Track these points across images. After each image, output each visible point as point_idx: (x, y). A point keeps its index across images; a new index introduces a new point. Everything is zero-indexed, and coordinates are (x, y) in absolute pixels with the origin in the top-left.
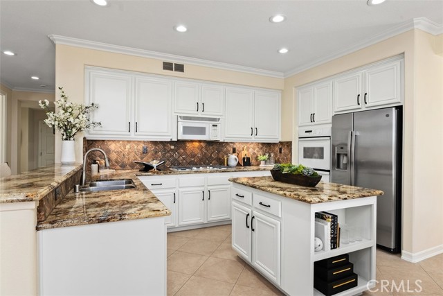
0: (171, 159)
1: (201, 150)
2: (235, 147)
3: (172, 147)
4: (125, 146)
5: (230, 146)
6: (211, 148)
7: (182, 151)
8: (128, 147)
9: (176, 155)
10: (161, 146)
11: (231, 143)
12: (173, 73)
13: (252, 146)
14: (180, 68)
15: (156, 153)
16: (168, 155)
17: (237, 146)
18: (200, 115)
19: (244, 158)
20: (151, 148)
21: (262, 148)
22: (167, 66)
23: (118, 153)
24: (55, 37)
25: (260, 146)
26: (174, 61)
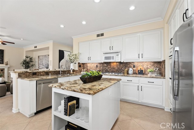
0: (105, 69)
1: (117, 66)
2: (134, 64)
3: (106, 65)
4: (91, 65)
5: (132, 64)
6: (122, 65)
7: (109, 66)
8: (92, 65)
9: (107, 68)
10: (102, 65)
11: (132, 62)
12: (100, 37)
13: (146, 64)
14: (102, 35)
15: (100, 67)
16: (104, 68)
17: (136, 64)
18: (112, 51)
19: (139, 71)
20: (99, 65)
21: (153, 65)
22: (98, 36)
23: (90, 67)
24: (72, 37)
25: (152, 64)
26: (100, 33)
